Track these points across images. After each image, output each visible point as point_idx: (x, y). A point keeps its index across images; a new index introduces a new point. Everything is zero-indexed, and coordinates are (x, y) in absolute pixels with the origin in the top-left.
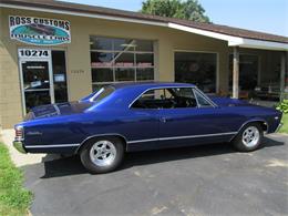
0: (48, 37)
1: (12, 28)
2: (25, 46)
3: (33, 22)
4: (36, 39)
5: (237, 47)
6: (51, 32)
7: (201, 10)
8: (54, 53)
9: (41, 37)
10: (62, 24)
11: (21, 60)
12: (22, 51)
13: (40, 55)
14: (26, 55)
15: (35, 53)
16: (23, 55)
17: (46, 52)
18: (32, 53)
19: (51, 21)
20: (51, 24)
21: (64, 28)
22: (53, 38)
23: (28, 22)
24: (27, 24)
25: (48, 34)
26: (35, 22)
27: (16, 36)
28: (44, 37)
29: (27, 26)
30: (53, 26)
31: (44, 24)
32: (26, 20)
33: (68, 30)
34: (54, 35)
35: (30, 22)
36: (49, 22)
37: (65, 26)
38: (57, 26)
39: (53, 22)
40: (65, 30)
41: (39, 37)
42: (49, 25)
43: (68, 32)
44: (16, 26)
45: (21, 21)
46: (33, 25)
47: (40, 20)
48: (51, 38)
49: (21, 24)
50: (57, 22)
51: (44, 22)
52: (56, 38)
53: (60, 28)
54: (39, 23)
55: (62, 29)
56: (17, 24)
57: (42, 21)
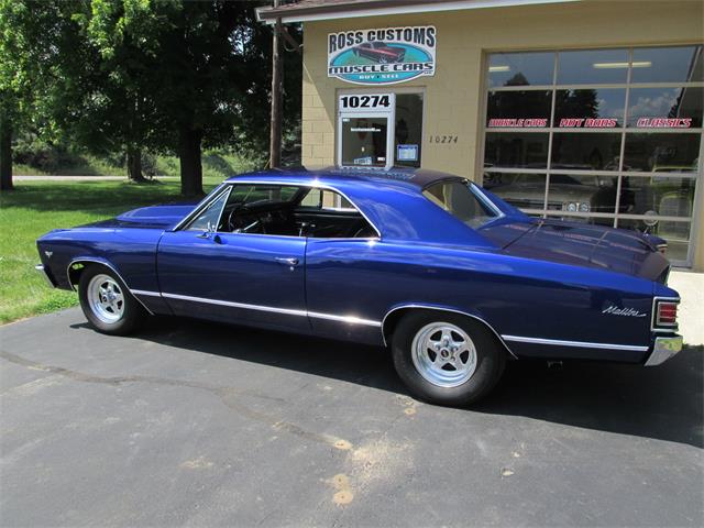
0: (390, 67)
1: (331, 56)
2: (350, 88)
3: (365, 40)
6: (396, 55)
8: (399, 98)
9: (378, 67)
10: (419, 36)
11: (343, 115)
12: (345, 99)
13: (375, 105)
14: (351, 105)
15: (366, 102)
16: (345, 105)
17: (386, 98)
18: (361, 102)
19: (399, 31)
20: (399, 38)
21: (423, 43)
22: (400, 67)
23: (357, 42)
24: (355, 45)
25: (390, 60)
26: (369, 39)
27: (336, 71)
28: (382, 68)
29: (355, 50)
30: (403, 41)
31: (386, 41)
32: (355, 38)
33: (432, 45)
34: (401, 61)
35: (361, 39)
36: (395, 34)
37: (427, 38)
38: (410, 40)
39: (402, 33)
40: (425, 47)
41: (373, 69)
42: (395, 40)
43: (432, 51)
44: (339, 51)
45: (347, 40)
46: (365, 45)
47: (379, 32)
48: (395, 68)
49: (346, 47)
50: (410, 31)
51: (386, 35)
52: (405, 67)
53: (417, 44)
54: (376, 40)
55: (420, 45)
56: (340, 48)
57: (381, 34)
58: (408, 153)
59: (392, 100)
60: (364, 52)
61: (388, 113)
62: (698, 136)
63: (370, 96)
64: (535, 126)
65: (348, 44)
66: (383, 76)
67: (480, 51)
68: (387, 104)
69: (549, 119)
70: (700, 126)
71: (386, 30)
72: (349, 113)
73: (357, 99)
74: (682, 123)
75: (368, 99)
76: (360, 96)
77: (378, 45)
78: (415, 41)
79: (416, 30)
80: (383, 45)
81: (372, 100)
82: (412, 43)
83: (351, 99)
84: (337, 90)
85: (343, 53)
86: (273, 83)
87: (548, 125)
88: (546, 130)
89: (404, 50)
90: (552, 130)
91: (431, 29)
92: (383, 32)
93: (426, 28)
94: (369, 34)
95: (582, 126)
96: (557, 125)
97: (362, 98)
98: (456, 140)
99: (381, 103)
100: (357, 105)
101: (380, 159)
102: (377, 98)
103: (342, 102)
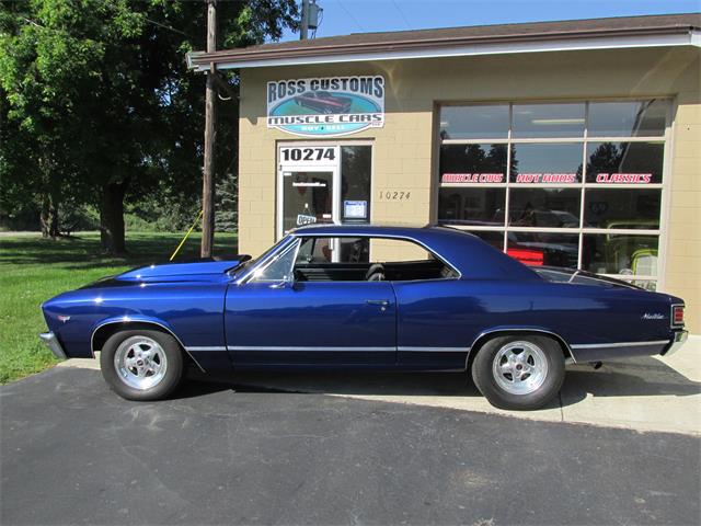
0: (336, 118)
1: (271, 106)
2: (291, 140)
3: (308, 90)
6: (342, 105)
9: (322, 118)
11: (284, 169)
12: (286, 152)
13: (319, 158)
14: (293, 158)
15: (309, 155)
16: (287, 158)
17: (332, 151)
18: (304, 155)
19: (344, 81)
20: (345, 88)
21: (371, 94)
22: (346, 118)
23: (299, 91)
24: (297, 94)
25: (335, 111)
26: (312, 89)
27: (276, 122)
28: (327, 119)
29: (296, 99)
30: (348, 91)
31: (330, 90)
32: (296, 87)
33: (380, 96)
34: (347, 112)
35: (304, 89)
36: (340, 84)
37: (374, 88)
38: (356, 90)
39: (348, 83)
40: (373, 97)
41: (317, 119)
42: (341, 90)
43: (380, 102)
44: (279, 100)
45: (288, 89)
46: (308, 95)
47: (323, 81)
48: (341, 119)
49: (287, 97)
50: (356, 80)
51: (331, 85)
52: (351, 119)
53: (364, 95)
54: (320, 89)
55: (368, 96)
56: (280, 97)
57: (325, 84)
58: (356, 210)
59: (337, 153)
60: (307, 102)
61: (333, 167)
62: (658, 192)
63: (313, 148)
64: (490, 181)
65: (289, 93)
66: (328, 128)
67: (432, 103)
68: (332, 157)
69: (505, 175)
70: (660, 181)
71: (331, 79)
72: (291, 166)
73: (299, 152)
74: (641, 179)
75: (312, 152)
76: (302, 149)
77: (321, 95)
78: (362, 91)
79: (363, 80)
80: (328, 94)
81: (316, 154)
82: (359, 93)
83: (293, 152)
84: (277, 141)
85: (283, 103)
86: (206, 133)
87: (504, 181)
88: (503, 185)
89: (350, 100)
90: (508, 185)
91: (380, 79)
92: (328, 81)
93: (374, 79)
94: (312, 83)
95: (540, 182)
96: (513, 180)
97: (305, 151)
98: (408, 196)
99: (325, 156)
100: (299, 158)
101: (325, 216)
102: (321, 151)
103: (283, 155)
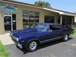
0: (11, 10)
4: (8, 10)
5: (62, 15)
7: (50, 5)
9: (10, 10)
13: (9, 15)
14: (5, 14)
25: (11, 9)
27: (3, 9)
39: (13, 6)
43: (17, 9)
44: (3, 6)
57: (10, 5)
58: (14, 21)
59: (12, 14)
60: (7, 7)
61: (11, 16)
62: (39, 20)
84: (3, 12)
88: (28, 19)
101: (10, 22)
